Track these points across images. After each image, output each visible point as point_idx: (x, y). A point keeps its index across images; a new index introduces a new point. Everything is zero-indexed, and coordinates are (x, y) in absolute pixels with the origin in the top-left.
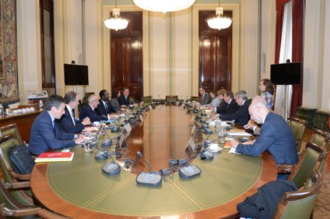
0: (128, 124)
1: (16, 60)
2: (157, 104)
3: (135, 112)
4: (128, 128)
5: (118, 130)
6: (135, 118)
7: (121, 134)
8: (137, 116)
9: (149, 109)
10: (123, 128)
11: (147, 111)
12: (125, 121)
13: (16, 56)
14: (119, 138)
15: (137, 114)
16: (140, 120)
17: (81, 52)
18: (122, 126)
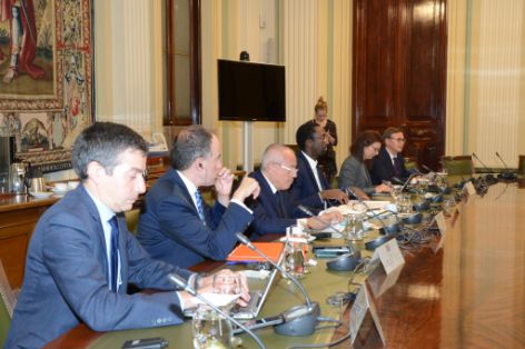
0: (393, 243)
1: (89, 48)
2: (491, 180)
3: (419, 203)
4: (392, 258)
5: (355, 264)
6: (418, 220)
7: (360, 279)
8: (426, 215)
9: (466, 195)
10: (374, 256)
11: (458, 200)
12: (382, 231)
13: (91, 38)
14: (351, 299)
15: (426, 207)
16: (435, 231)
17: (273, 36)
18: (370, 247)
